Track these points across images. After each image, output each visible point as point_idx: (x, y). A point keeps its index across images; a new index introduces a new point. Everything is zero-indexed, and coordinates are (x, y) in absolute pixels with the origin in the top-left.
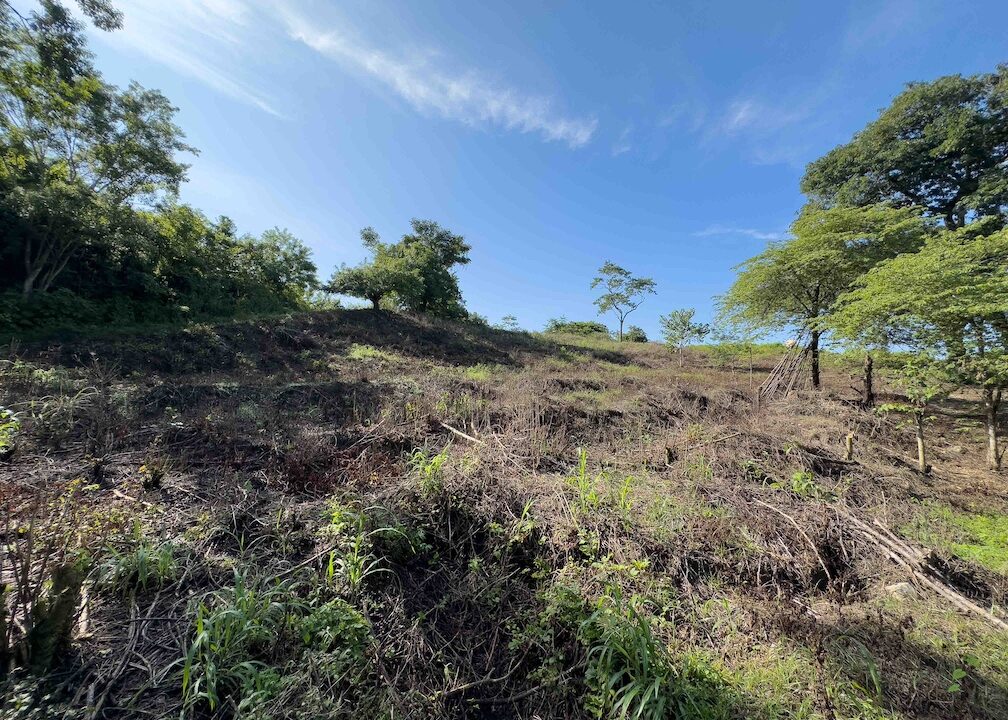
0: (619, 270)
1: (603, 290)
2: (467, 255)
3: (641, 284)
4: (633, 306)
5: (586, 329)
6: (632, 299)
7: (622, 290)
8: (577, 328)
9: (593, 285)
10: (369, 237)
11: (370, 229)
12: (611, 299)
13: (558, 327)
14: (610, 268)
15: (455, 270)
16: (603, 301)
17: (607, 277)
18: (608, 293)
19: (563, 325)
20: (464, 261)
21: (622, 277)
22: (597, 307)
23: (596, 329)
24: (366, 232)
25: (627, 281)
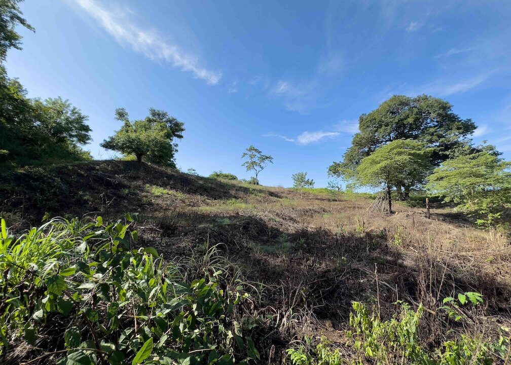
0: (256, 150)
1: (247, 159)
6: (262, 164)
7: (256, 160)
9: (243, 157)
10: (121, 115)
11: (123, 109)
18: (251, 161)
20: (180, 137)
21: (257, 154)
24: (120, 111)
25: (259, 156)
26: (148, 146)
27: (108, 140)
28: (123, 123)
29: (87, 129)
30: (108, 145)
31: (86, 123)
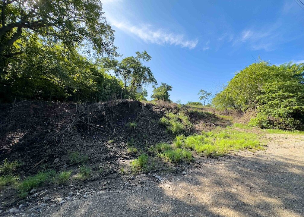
0: (204, 91)
1: (200, 95)
2: (172, 89)
3: (209, 94)
4: (207, 99)
5: (197, 104)
6: (207, 97)
7: (205, 95)
8: (195, 103)
9: (198, 94)
12: (202, 97)
13: (190, 103)
14: (202, 91)
15: (169, 92)
16: (200, 98)
17: (201, 92)
18: (201, 96)
19: (191, 103)
20: (171, 90)
22: (199, 99)
23: (199, 104)
25: (206, 93)
26: (160, 96)
27: (152, 95)
28: (154, 89)
29: (147, 93)
30: (152, 97)
31: (147, 92)
